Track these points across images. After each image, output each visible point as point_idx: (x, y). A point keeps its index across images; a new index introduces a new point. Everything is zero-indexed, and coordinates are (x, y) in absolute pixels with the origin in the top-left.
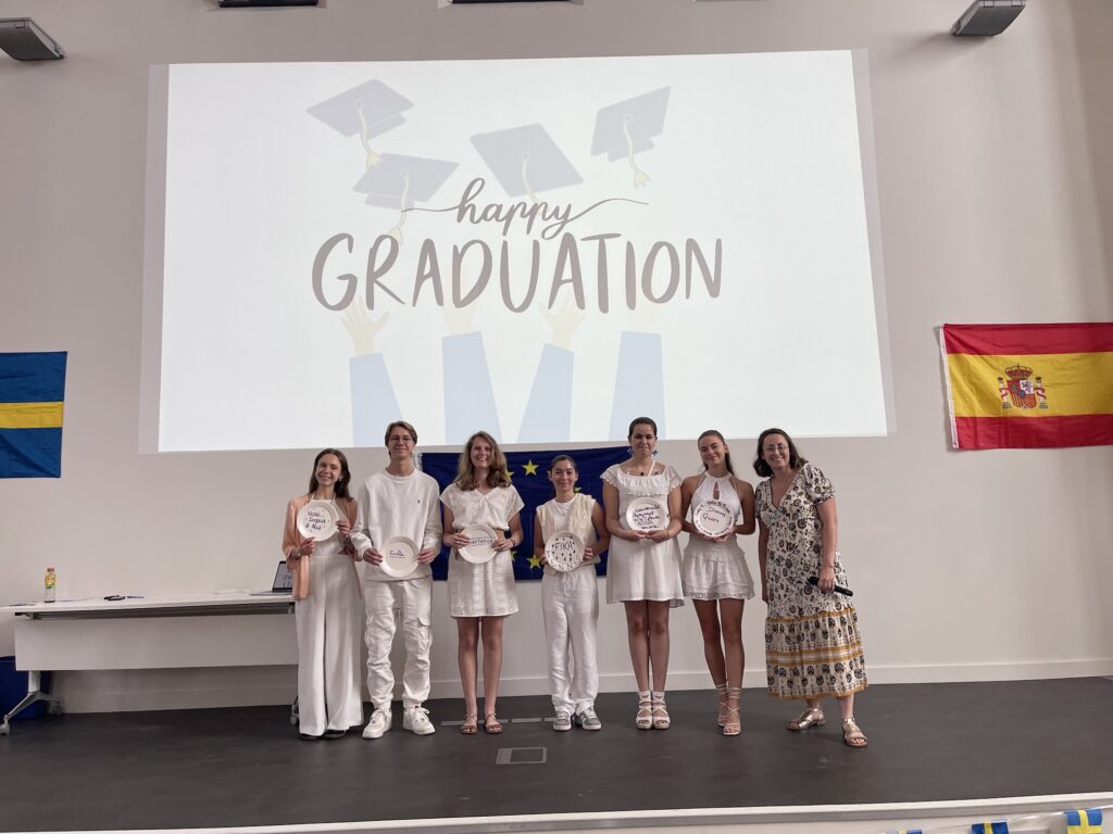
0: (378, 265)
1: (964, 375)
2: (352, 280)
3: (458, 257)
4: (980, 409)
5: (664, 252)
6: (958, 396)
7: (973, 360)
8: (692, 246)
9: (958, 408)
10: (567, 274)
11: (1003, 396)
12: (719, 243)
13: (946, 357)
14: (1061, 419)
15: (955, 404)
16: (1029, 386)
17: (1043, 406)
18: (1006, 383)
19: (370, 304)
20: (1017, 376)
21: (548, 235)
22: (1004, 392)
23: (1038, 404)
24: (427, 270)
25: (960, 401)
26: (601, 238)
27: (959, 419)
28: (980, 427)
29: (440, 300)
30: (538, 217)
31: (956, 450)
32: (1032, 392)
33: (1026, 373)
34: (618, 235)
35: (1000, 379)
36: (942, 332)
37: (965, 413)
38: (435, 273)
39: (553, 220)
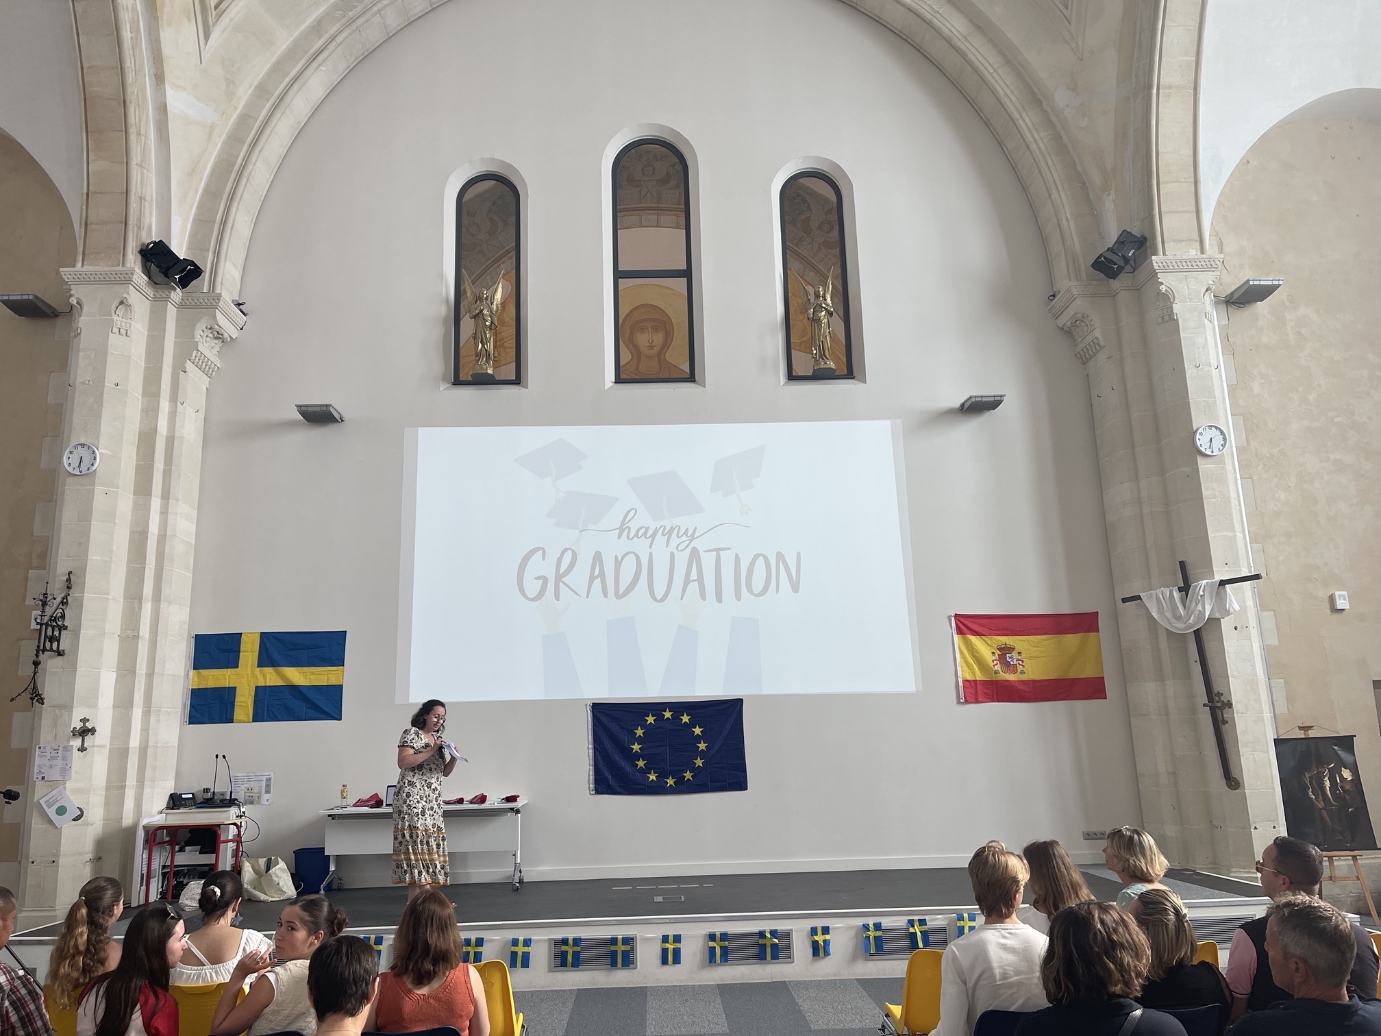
0: (563, 569)
1: (968, 650)
2: (544, 579)
3: (618, 563)
4: (980, 675)
5: (761, 560)
6: (964, 665)
7: (974, 639)
8: (780, 556)
9: (964, 673)
10: (694, 575)
11: (994, 666)
12: (799, 555)
13: (956, 637)
14: (1034, 682)
15: (962, 671)
16: (1013, 658)
17: (1022, 673)
18: (997, 656)
19: (557, 597)
20: (1005, 650)
21: (681, 547)
22: (995, 662)
23: (1019, 671)
24: (597, 573)
25: (966, 668)
26: (717, 550)
27: (965, 681)
28: (979, 687)
29: (605, 595)
30: (674, 535)
31: (962, 703)
32: (1015, 663)
33: (1011, 649)
34: (729, 549)
35: (993, 653)
36: (953, 619)
37: (969, 678)
38: (602, 575)
39: (684, 538)
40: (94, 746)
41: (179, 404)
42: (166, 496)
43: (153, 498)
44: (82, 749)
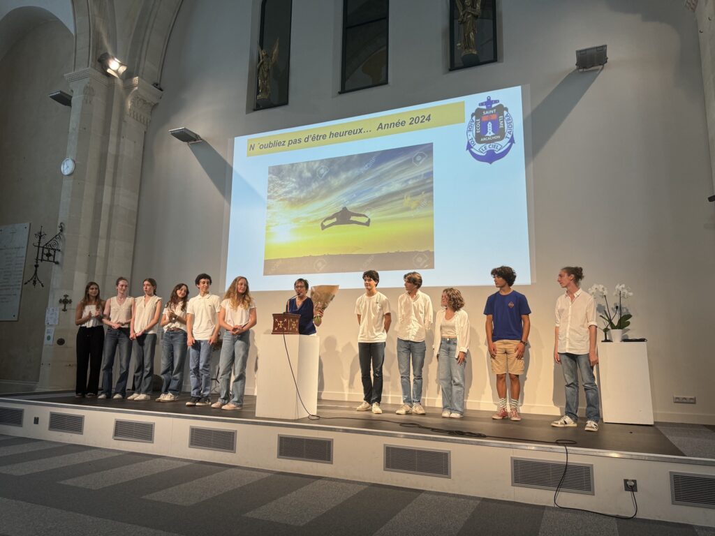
40: (70, 309)
41: (122, 139)
42: (114, 185)
43: (106, 187)
44: (65, 310)
